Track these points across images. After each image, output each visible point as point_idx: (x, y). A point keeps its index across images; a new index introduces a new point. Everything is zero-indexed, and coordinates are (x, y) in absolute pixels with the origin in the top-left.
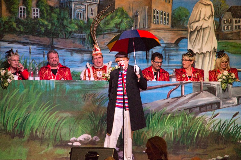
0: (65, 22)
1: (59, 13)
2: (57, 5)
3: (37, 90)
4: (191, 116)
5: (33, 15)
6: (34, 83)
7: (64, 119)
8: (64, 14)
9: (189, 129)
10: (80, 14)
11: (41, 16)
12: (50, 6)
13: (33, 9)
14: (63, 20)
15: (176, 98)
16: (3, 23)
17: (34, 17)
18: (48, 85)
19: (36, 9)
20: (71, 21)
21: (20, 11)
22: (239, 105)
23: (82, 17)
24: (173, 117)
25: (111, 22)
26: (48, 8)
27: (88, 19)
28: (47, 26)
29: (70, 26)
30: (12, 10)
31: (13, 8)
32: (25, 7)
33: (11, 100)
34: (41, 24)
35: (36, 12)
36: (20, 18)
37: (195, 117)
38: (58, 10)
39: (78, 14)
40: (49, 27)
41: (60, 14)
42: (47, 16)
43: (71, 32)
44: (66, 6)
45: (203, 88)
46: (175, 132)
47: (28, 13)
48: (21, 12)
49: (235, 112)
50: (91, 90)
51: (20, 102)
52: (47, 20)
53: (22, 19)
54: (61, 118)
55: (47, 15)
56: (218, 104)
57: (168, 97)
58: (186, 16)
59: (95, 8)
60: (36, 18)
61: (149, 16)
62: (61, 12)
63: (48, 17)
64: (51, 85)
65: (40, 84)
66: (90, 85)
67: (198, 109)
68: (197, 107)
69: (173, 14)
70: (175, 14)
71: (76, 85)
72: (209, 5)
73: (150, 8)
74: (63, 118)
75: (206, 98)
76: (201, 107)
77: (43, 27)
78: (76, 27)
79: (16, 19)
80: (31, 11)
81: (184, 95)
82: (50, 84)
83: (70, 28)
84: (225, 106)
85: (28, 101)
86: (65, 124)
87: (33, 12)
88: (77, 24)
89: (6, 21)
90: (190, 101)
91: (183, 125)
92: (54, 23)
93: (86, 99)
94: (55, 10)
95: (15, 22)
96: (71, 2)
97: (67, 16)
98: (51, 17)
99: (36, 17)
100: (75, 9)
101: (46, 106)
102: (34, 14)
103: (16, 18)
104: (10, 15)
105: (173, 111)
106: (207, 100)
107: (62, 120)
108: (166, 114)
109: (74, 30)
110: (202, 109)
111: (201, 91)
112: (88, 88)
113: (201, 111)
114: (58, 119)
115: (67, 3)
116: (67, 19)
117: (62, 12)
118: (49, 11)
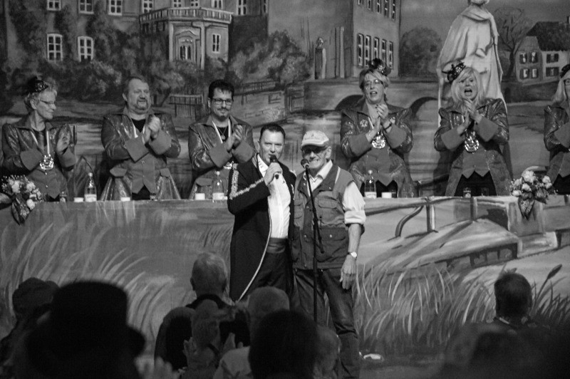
0: (154, 68)
1: (139, 46)
2: (135, 30)
3: (94, 225)
4: (453, 277)
5: (80, 54)
6: (87, 210)
7: (159, 291)
8: (151, 50)
9: (448, 308)
10: (189, 49)
11: (97, 55)
12: (118, 32)
13: (79, 39)
14: (149, 63)
15: (416, 235)
16: (11, 74)
17: (83, 57)
18: (120, 213)
19: (85, 38)
20: (168, 64)
21: (48, 44)
22: (562, 250)
23: (193, 55)
24: (408, 281)
25: (260, 66)
26: (115, 37)
27: (207, 59)
28: (112, 78)
29: (167, 77)
30: (32, 42)
31: (33, 38)
32: (61, 36)
33: (34, 249)
34: (99, 73)
35: (86, 47)
36: (49, 61)
37: (460, 280)
38: (136, 40)
39: (182, 49)
40: (118, 81)
41: (141, 50)
42: (111, 55)
43: (168, 91)
44: (155, 31)
45: (477, 213)
46: (416, 315)
47: (69, 49)
48: (51, 48)
49: (553, 266)
50: (219, 221)
51: (56, 253)
52: (112, 63)
53: (54, 62)
54: (152, 288)
55: (113, 52)
56: (513, 247)
57: (398, 234)
58: (433, 48)
59: (223, 34)
60: (85, 61)
61: (348, 49)
62: (143, 44)
63: (115, 57)
64: (127, 213)
65: (102, 210)
66: (217, 210)
67: (467, 261)
68: (464, 255)
69: (403, 45)
70: (408, 43)
71: (184, 211)
72: (485, 21)
73: (349, 32)
74: (157, 289)
75: (485, 235)
76: (474, 255)
77: (104, 80)
78: (181, 79)
79: (41, 64)
80: (74, 45)
81: (433, 228)
82: (123, 211)
83: (164, 80)
84: (528, 251)
85: (75, 251)
86: (160, 301)
87: (79, 47)
88: (182, 73)
89: (17, 70)
90: (449, 243)
91: (432, 298)
92: (129, 72)
93: (208, 242)
94: (129, 41)
95: (38, 71)
96: (165, 21)
97: (158, 54)
98: (121, 57)
99: (86, 57)
100: (176, 36)
101: (117, 262)
102: (82, 51)
103: (39, 60)
104: (25, 54)
105: (410, 266)
106: (489, 239)
107: (153, 292)
108: (393, 273)
109: (175, 86)
110: (477, 261)
111: (473, 218)
112: (212, 218)
113: (473, 266)
114: (144, 291)
115: (157, 23)
116: (159, 60)
117: (147, 44)
118: (116, 44)
